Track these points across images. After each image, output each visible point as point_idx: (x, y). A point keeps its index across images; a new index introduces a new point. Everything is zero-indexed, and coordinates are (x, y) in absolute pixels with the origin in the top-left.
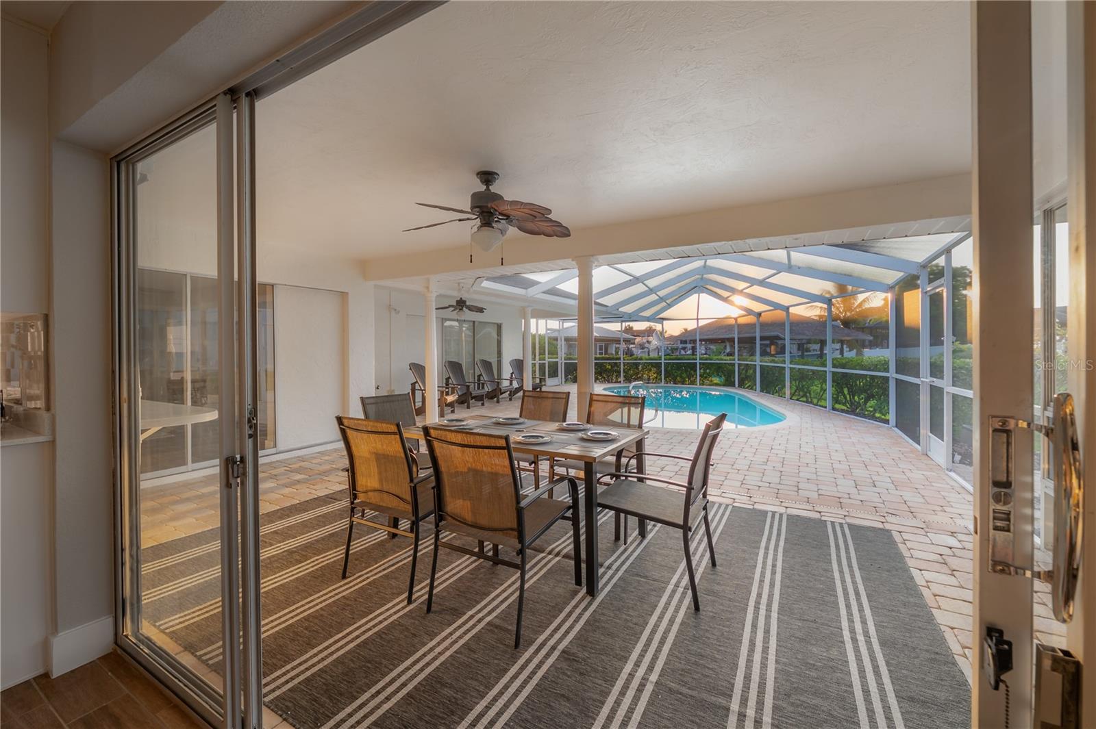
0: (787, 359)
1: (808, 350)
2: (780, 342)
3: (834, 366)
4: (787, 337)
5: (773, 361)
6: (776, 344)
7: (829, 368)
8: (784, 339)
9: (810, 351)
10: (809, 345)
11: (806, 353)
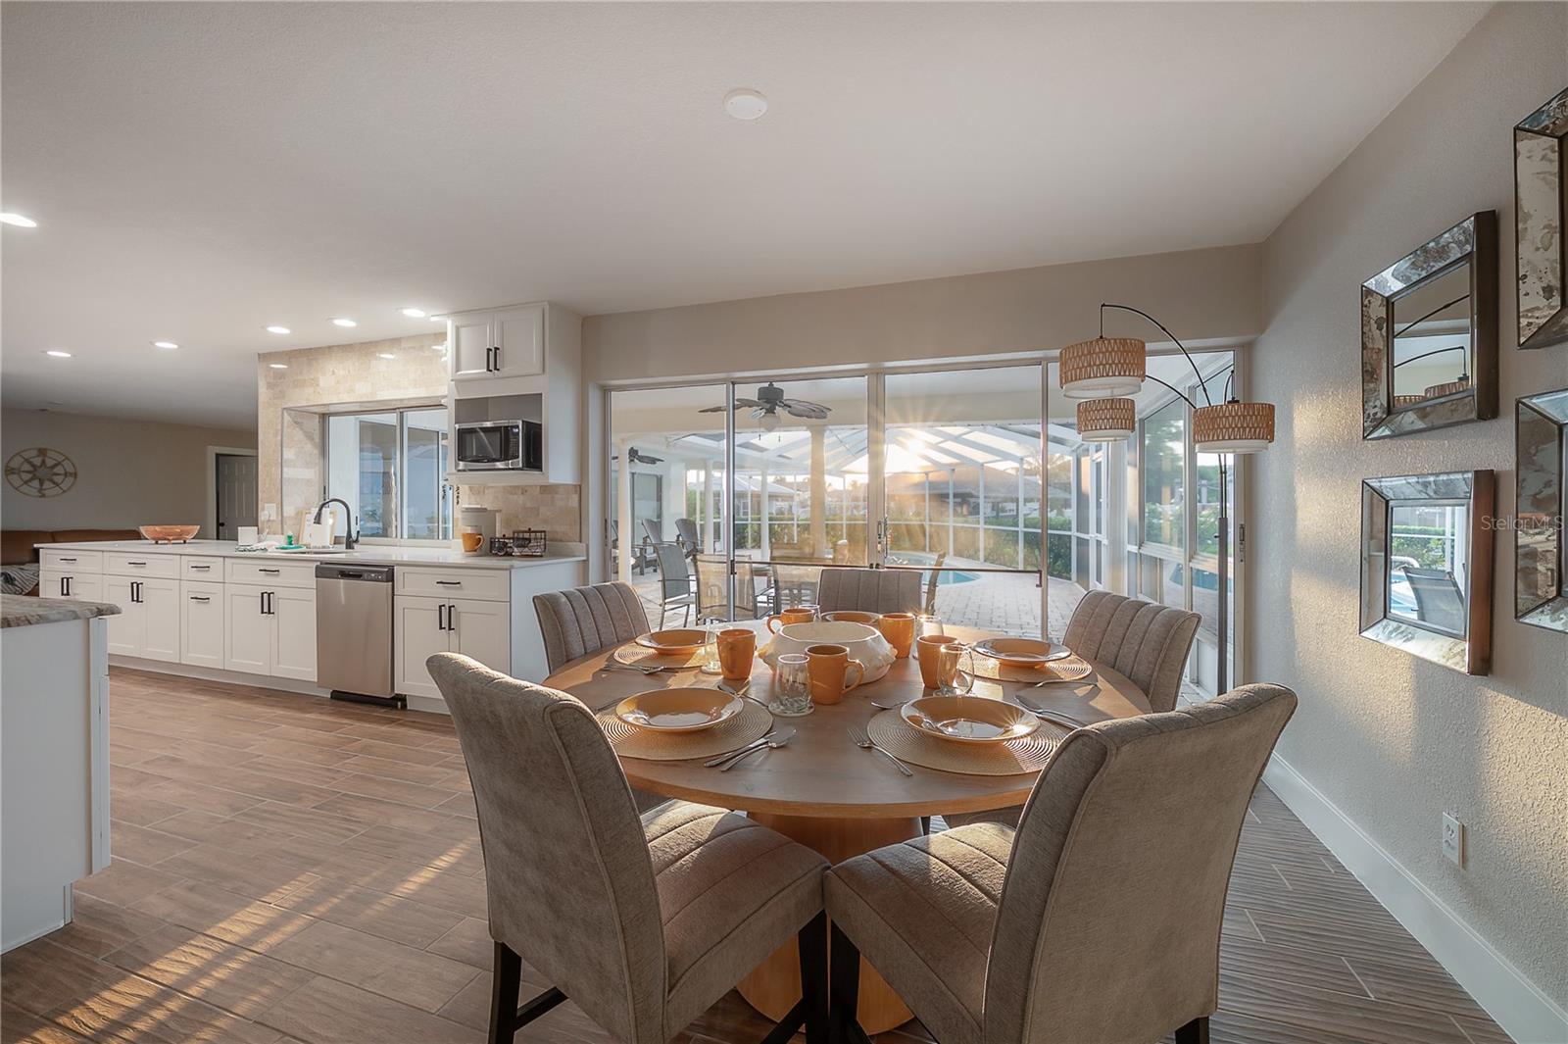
0: (982, 521)
1: (1003, 510)
2: (972, 500)
3: (1026, 526)
4: (982, 496)
5: (966, 522)
6: (969, 504)
7: (1021, 529)
8: (978, 497)
9: (1006, 512)
10: (1005, 504)
11: (1001, 514)
